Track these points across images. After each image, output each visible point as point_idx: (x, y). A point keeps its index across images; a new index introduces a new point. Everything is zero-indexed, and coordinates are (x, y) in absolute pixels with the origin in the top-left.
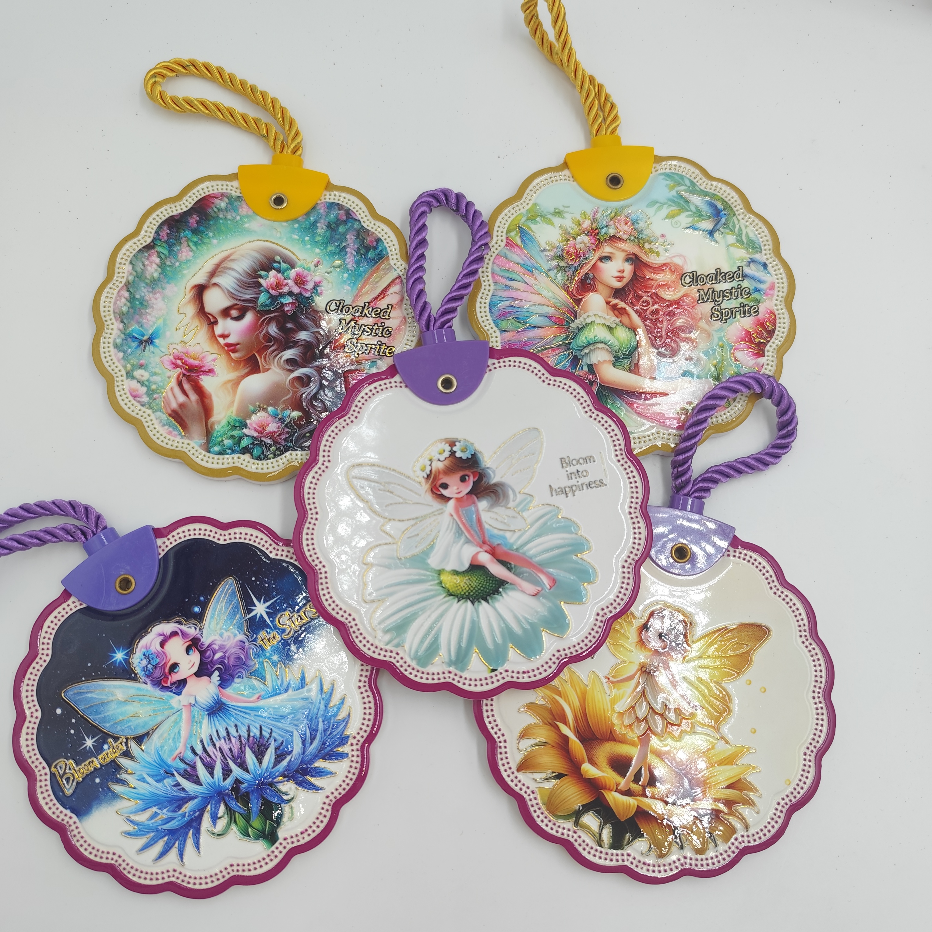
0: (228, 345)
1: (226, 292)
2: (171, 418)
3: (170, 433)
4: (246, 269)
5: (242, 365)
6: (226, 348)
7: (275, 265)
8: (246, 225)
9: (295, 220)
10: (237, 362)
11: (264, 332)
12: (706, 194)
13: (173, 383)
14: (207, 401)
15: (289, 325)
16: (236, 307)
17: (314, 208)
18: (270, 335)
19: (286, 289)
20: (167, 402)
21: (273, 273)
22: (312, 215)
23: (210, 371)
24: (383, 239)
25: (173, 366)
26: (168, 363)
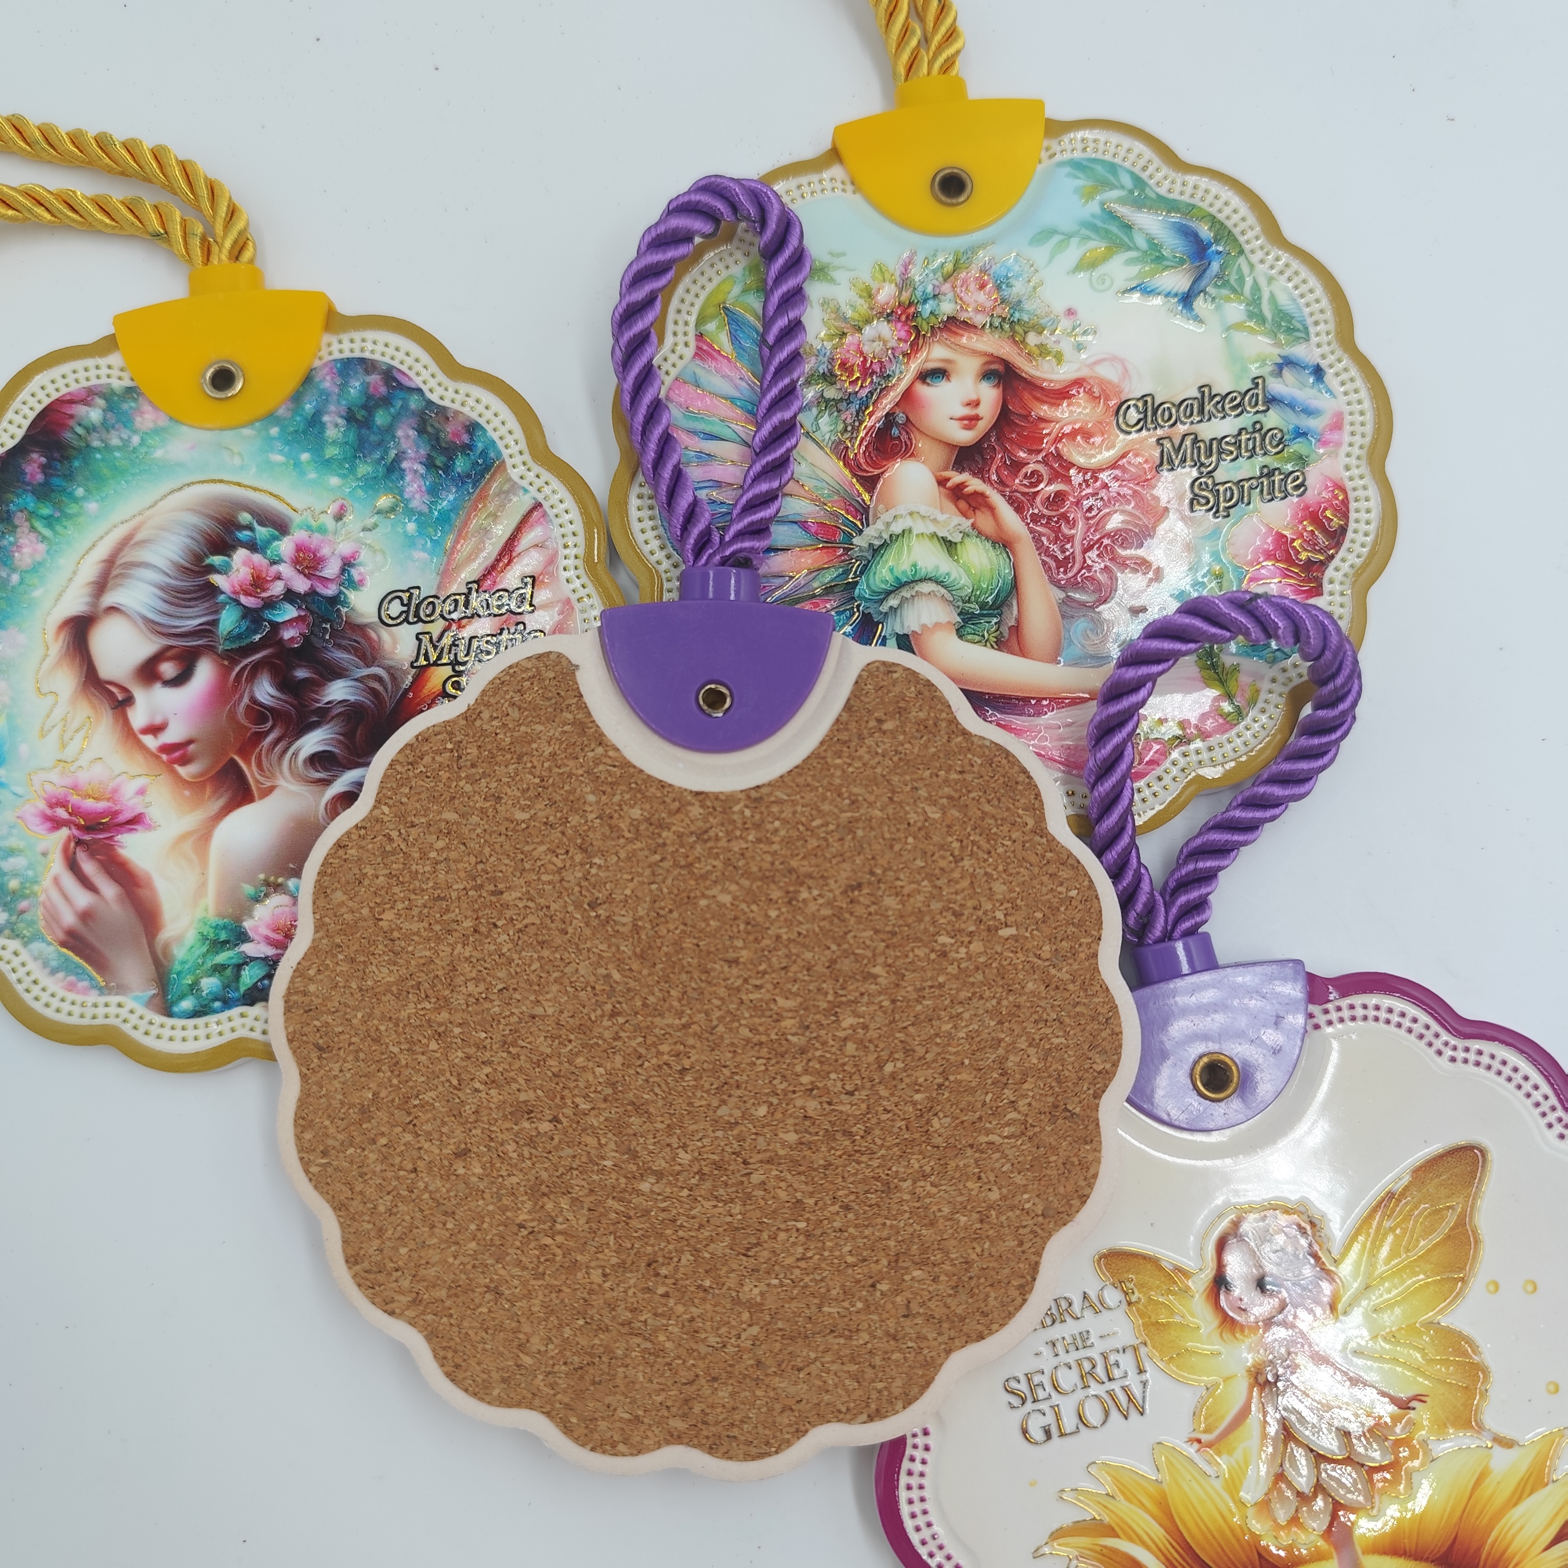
0: (167, 749)
1: (140, 622)
2: (64, 950)
3: (71, 987)
4: (176, 558)
5: (208, 790)
6: (164, 757)
7: (244, 535)
8: (159, 454)
9: (270, 418)
10: (196, 785)
11: (246, 700)
12: (1171, 206)
13: (57, 865)
14: (143, 893)
15: (301, 674)
16: (169, 654)
17: (308, 380)
18: (261, 705)
19: (277, 589)
20: (52, 917)
21: (241, 554)
22: (307, 398)
23: (135, 821)
25: (49, 825)
26: (38, 820)
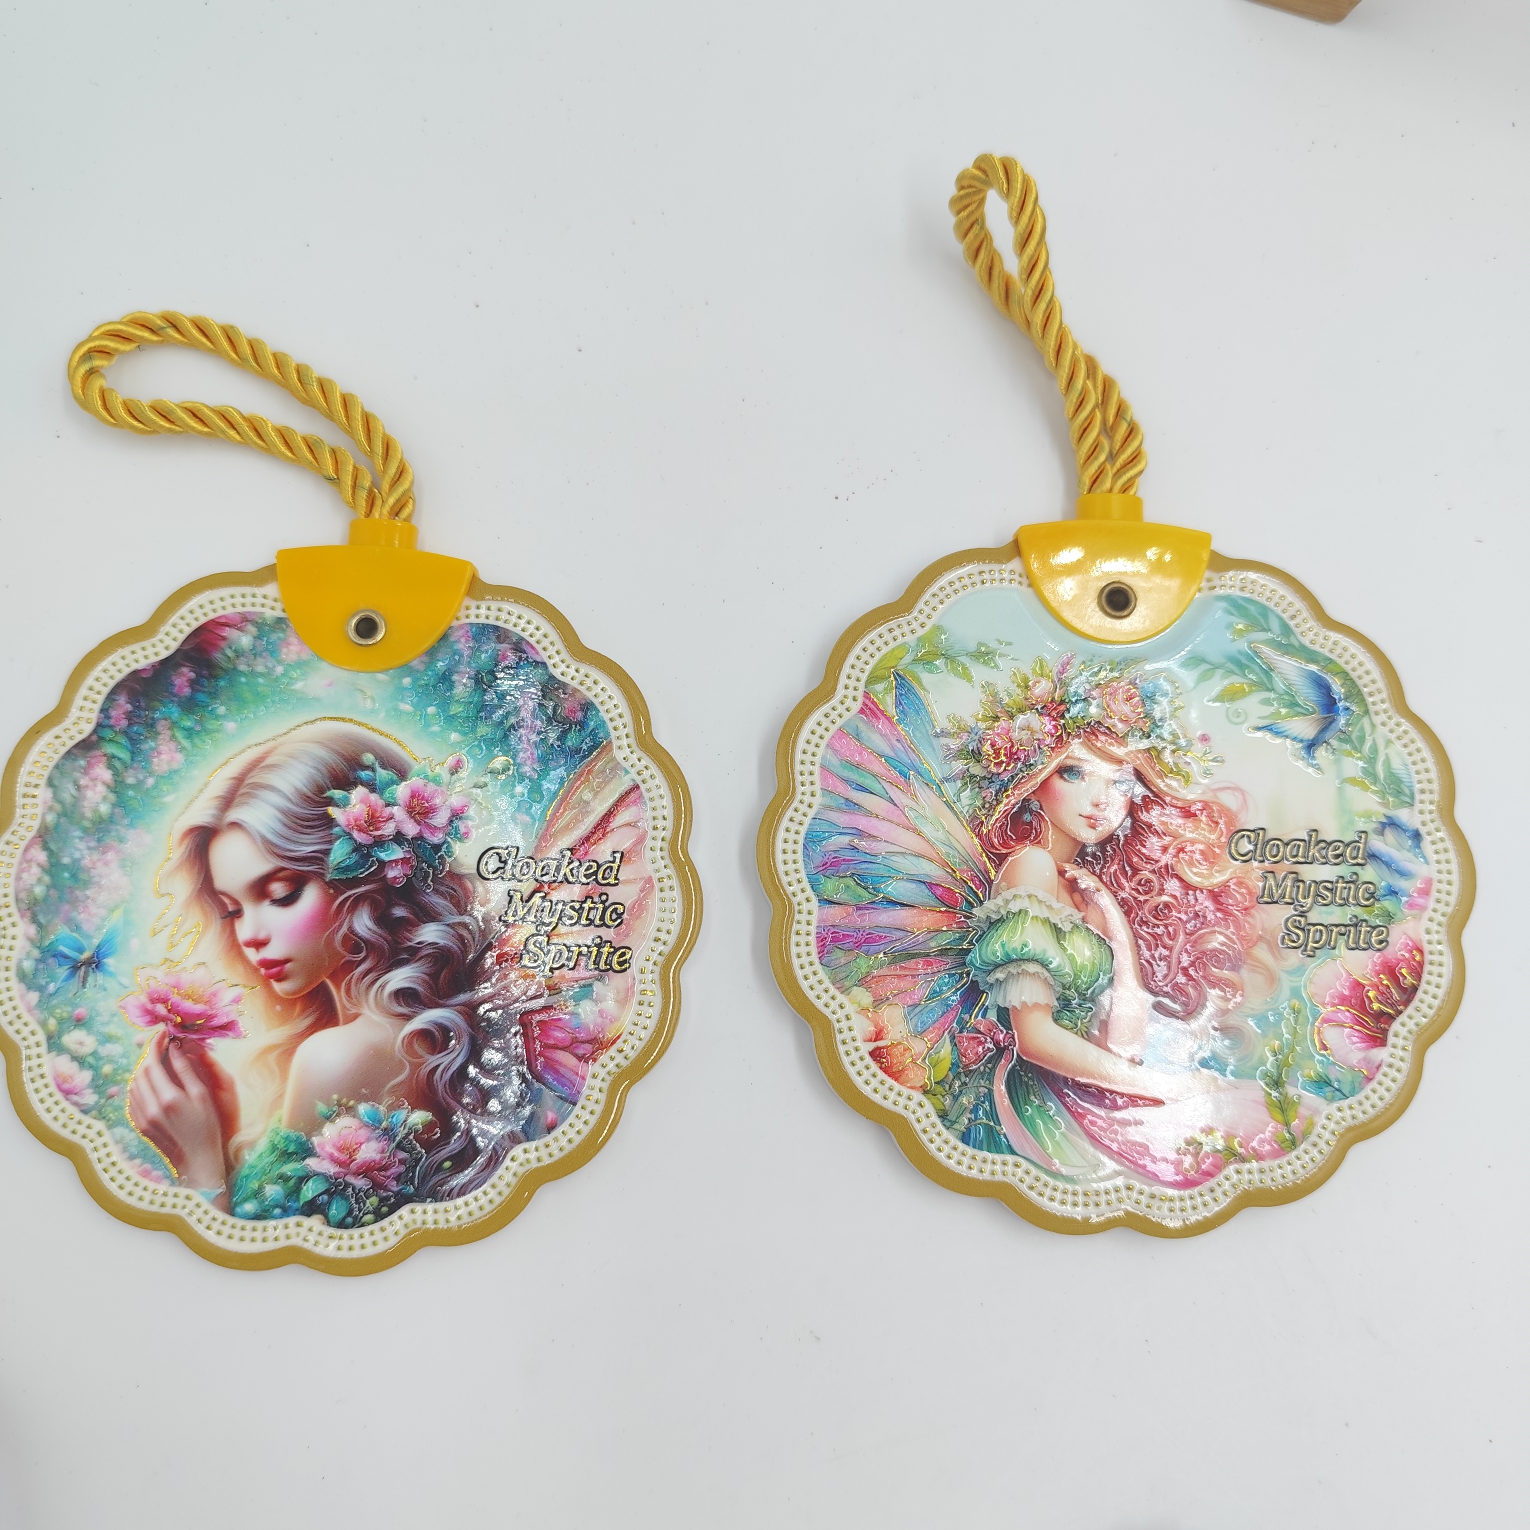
0: (266, 964)
1: (259, 840)
2: (146, 1139)
3: (145, 1174)
4: (300, 785)
5: (298, 1009)
6: (263, 971)
7: (364, 774)
8: (298, 686)
9: (406, 669)
10: (288, 1003)
11: (344, 929)
13: (149, 1057)
14: (225, 1096)
15: (399, 912)
16: (281, 875)
17: (444, 639)
18: (357, 936)
19: (389, 829)
20: (138, 1106)
21: (359, 792)
22: (441, 655)
23: (228, 1028)
24: (596, 702)
25: (148, 1018)
26: (137, 1012)
